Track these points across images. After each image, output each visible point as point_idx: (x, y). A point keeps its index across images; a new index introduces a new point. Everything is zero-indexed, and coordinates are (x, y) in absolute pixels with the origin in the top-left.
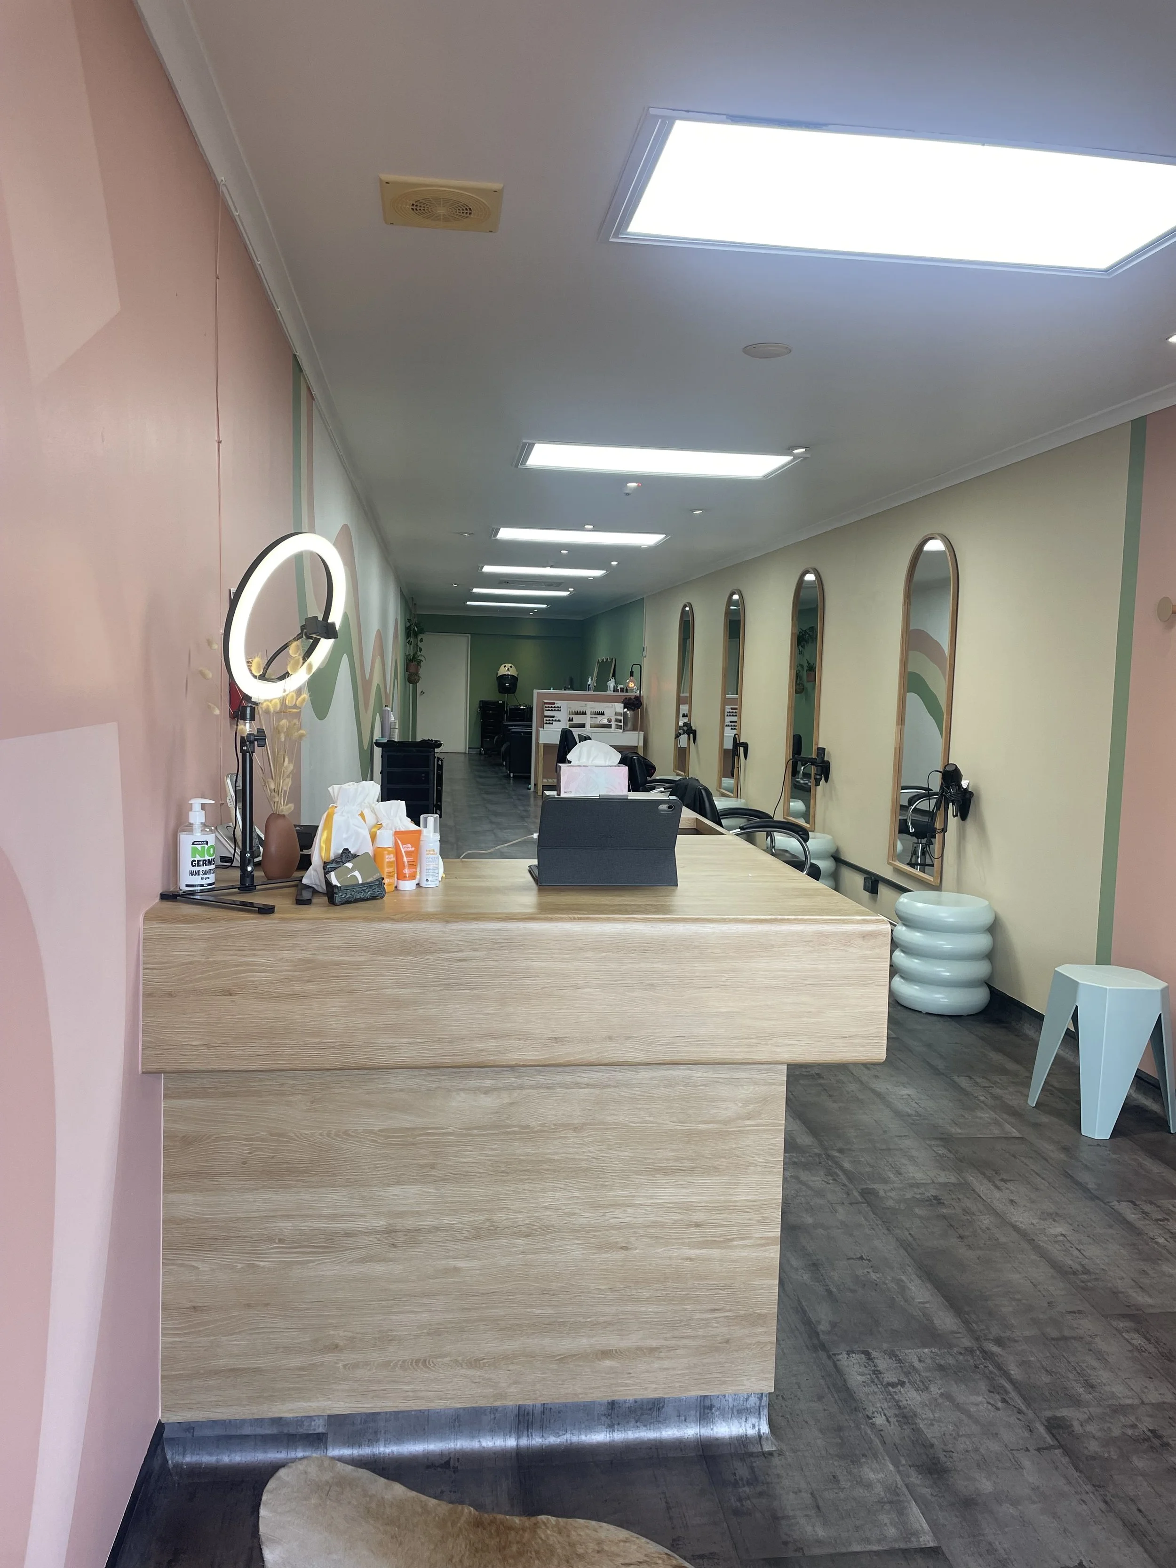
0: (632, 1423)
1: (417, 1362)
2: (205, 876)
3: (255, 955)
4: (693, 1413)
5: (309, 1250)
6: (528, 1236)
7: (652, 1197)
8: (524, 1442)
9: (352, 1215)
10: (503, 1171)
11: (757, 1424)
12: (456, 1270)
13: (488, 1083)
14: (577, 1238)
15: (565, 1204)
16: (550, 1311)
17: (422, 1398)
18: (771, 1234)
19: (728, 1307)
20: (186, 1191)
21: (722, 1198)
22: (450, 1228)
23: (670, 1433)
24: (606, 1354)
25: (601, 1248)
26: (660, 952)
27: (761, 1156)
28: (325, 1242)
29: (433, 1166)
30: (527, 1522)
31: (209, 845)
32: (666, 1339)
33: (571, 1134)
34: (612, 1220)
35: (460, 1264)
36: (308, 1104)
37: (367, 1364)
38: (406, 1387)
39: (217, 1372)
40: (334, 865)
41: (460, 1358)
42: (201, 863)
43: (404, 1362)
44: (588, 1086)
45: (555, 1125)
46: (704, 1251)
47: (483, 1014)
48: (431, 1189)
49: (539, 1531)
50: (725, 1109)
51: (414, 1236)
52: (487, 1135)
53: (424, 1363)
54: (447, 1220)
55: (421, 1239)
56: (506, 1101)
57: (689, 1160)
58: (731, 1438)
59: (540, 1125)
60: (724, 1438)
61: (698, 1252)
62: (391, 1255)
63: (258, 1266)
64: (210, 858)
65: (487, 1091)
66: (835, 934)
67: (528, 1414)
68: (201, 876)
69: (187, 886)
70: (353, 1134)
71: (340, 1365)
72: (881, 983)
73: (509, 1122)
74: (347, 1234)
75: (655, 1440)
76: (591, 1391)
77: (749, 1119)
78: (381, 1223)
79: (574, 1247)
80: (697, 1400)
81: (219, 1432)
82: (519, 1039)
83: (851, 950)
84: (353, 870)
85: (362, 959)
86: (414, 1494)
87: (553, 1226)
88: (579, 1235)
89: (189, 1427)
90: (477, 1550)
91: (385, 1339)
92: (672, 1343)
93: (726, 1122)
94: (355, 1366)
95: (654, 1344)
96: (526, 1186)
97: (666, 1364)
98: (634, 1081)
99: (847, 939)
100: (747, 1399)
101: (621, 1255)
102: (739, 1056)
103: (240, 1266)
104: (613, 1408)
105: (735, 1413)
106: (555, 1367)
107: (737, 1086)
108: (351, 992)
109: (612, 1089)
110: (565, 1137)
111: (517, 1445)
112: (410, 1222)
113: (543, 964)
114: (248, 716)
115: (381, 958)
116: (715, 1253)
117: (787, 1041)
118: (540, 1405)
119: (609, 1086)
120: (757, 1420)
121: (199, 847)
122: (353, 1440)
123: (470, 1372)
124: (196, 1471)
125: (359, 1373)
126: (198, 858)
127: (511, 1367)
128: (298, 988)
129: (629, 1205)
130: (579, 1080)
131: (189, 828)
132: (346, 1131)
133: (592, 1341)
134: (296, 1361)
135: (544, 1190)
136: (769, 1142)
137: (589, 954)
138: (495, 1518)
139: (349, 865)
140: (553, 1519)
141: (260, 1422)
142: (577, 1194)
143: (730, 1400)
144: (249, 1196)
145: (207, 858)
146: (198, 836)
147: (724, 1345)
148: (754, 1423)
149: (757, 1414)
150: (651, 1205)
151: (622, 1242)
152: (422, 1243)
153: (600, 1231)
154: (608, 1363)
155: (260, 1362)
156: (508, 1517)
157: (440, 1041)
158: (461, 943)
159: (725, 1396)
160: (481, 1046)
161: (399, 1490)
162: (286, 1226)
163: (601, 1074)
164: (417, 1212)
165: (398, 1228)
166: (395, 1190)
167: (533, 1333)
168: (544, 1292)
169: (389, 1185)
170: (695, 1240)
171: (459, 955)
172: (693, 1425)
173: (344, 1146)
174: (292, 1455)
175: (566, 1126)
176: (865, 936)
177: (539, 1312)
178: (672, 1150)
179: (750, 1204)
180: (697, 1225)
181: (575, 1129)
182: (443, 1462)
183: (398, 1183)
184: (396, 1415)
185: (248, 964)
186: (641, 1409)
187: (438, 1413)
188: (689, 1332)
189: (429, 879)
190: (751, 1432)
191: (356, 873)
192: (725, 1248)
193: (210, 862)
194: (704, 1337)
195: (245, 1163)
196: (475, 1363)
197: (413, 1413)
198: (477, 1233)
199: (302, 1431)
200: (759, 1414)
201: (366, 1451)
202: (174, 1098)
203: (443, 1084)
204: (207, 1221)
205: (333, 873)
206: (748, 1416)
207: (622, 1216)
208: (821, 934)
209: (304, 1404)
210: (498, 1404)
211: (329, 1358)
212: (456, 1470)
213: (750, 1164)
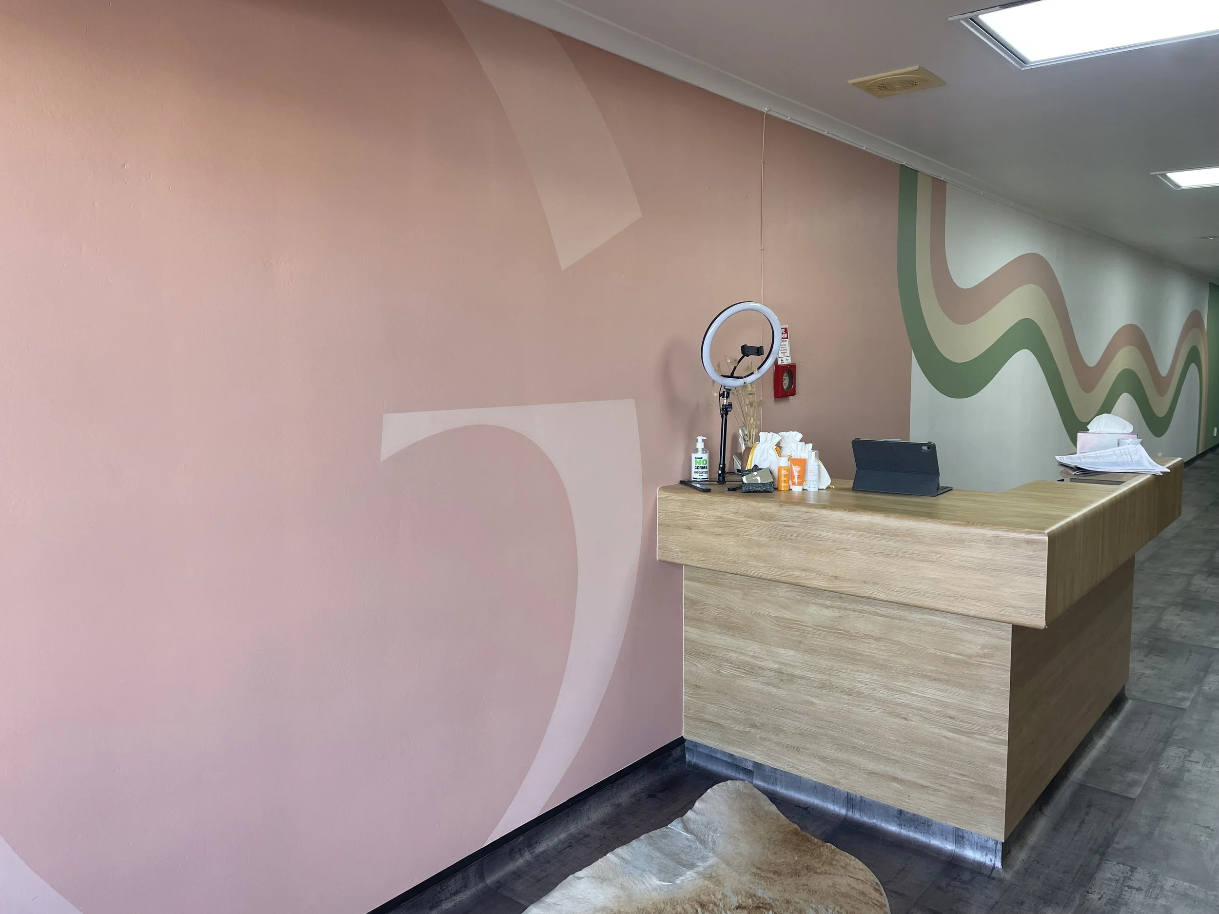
0: (913, 828)
1: (794, 747)
2: (701, 474)
3: (699, 511)
4: (951, 836)
5: (744, 671)
6: (849, 695)
7: (922, 692)
8: (850, 814)
9: (762, 658)
10: (836, 654)
11: (993, 860)
12: (812, 703)
13: (828, 602)
14: (878, 705)
15: (870, 683)
16: (862, 743)
17: (796, 768)
18: (1002, 738)
19: (972, 776)
20: (692, 627)
21: (968, 705)
22: (808, 679)
23: (936, 842)
24: (895, 779)
25: (892, 714)
26: (893, 536)
27: (994, 684)
28: (750, 669)
29: (800, 642)
30: (820, 843)
31: (703, 459)
32: (931, 782)
33: (873, 642)
34: (897, 699)
35: (816, 701)
36: (742, 595)
37: (769, 740)
38: (789, 760)
39: (704, 721)
40: (747, 472)
41: (815, 753)
42: (699, 468)
43: (788, 745)
44: (883, 615)
45: (864, 634)
46: (956, 735)
47: (798, 557)
48: (799, 655)
49: (822, 848)
50: (969, 648)
51: (791, 678)
52: (827, 632)
53: (797, 749)
54: (808, 674)
55: (795, 681)
56: (837, 614)
57: (946, 675)
58: (974, 861)
59: (856, 633)
60: (969, 859)
61: (951, 734)
62: (780, 685)
63: (722, 673)
64: (704, 466)
65: (827, 607)
66: (1007, 538)
67: (852, 799)
68: (699, 474)
69: (694, 478)
70: (762, 616)
71: (758, 736)
72: (1042, 575)
73: (839, 627)
74: (761, 668)
75: (926, 843)
76: (887, 798)
77: (985, 658)
78: (776, 666)
79: (876, 709)
80: (953, 829)
81: (707, 752)
82: (817, 574)
83: (1019, 550)
84: (757, 476)
85: (742, 519)
86: (778, 812)
87: (863, 693)
88: (878, 703)
89: (696, 745)
90: (785, 841)
91: (778, 730)
92: (936, 787)
93: (970, 656)
94: (765, 739)
95: (925, 783)
96: (849, 666)
97: (932, 798)
98: (910, 618)
99: (1016, 543)
100: (987, 841)
101: (904, 722)
102: (943, 607)
103: (714, 670)
104: (900, 814)
105: (979, 847)
106: (866, 777)
107: (977, 635)
108: (738, 535)
109: (897, 621)
110: (870, 643)
111: (846, 815)
112: (790, 670)
113: (829, 534)
114: (725, 396)
115: (751, 520)
116: (964, 739)
117: (973, 602)
118: (859, 797)
119: (895, 618)
120: (994, 857)
121: (698, 460)
122: (764, 778)
123: (821, 763)
124: (696, 767)
125: (766, 743)
126: (697, 465)
127: (841, 768)
128: (716, 530)
129: (908, 693)
130: (877, 611)
131: (696, 451)
132: (760, 613)
133: (886, 768)
134: (739, 727)
135: (859, 671)
136: (999, 676)
137: (853, 532)
138: (806, 835)
139: (755, 473)
140: (833, 847)
141: (724, 753)
142: (876, 678)
143: (976, 838)
144: (718, 636)
145: (702, 465)
146: (699, 454)
147: (969, 799)
148: (991, 858)
149: (994, 853)
150: (921, 697)
151: (903, 714)
152: (795, 683)
153: (891, 704)
154: (895, 785)
155: (722, 722)
156: (813, 837)
157: (778, 567)
158: (787, 517)
159: (972, 833)
160: (798, 574)
161: (773, 808)
162: (734, 656)
163: (890, 610)
164: (792, 665)
165: (783, 671)
166: (782, 651)
167: (853, 753)
168: (859, 730)
169: (779, 647)
170: (949, 726)
171: (786, 523)
172: (951, 844)
173: (758, 621)
174: (738, 776)
175: (872, 637)
176: (1029, 542)
177: (856, 741)
178: (935, 666)
179: (986, 713)
180: (951, 718)
181: (876, 640)
182: (805, 807)
183: (783, 647)
184: (786, 774)
185: (696, 515)
186: (917, 821)
187: (807, 781)
188: (946, 783)
189: (810, 486)
190: (988, 862)
191: (758, 478)
192: (969, 737)
193: (704, 468)
194: (956, 790)
195: (716, 619)
196: (823, 759)
197: (794, 776)
198: (824, 686)
199: (743, 765)
200: (996, 854)
201: (771, 787)
202: (688, 580)
203: (805, 598)
204: (701, 644)
205: (745, 477)
206: (988, 852)
207: (905, 699)
208: (997, 537)
209: (741, 751)
210: (835, 786)
211: (752, 730)
212: (809, 812)
213: (986, 687)
